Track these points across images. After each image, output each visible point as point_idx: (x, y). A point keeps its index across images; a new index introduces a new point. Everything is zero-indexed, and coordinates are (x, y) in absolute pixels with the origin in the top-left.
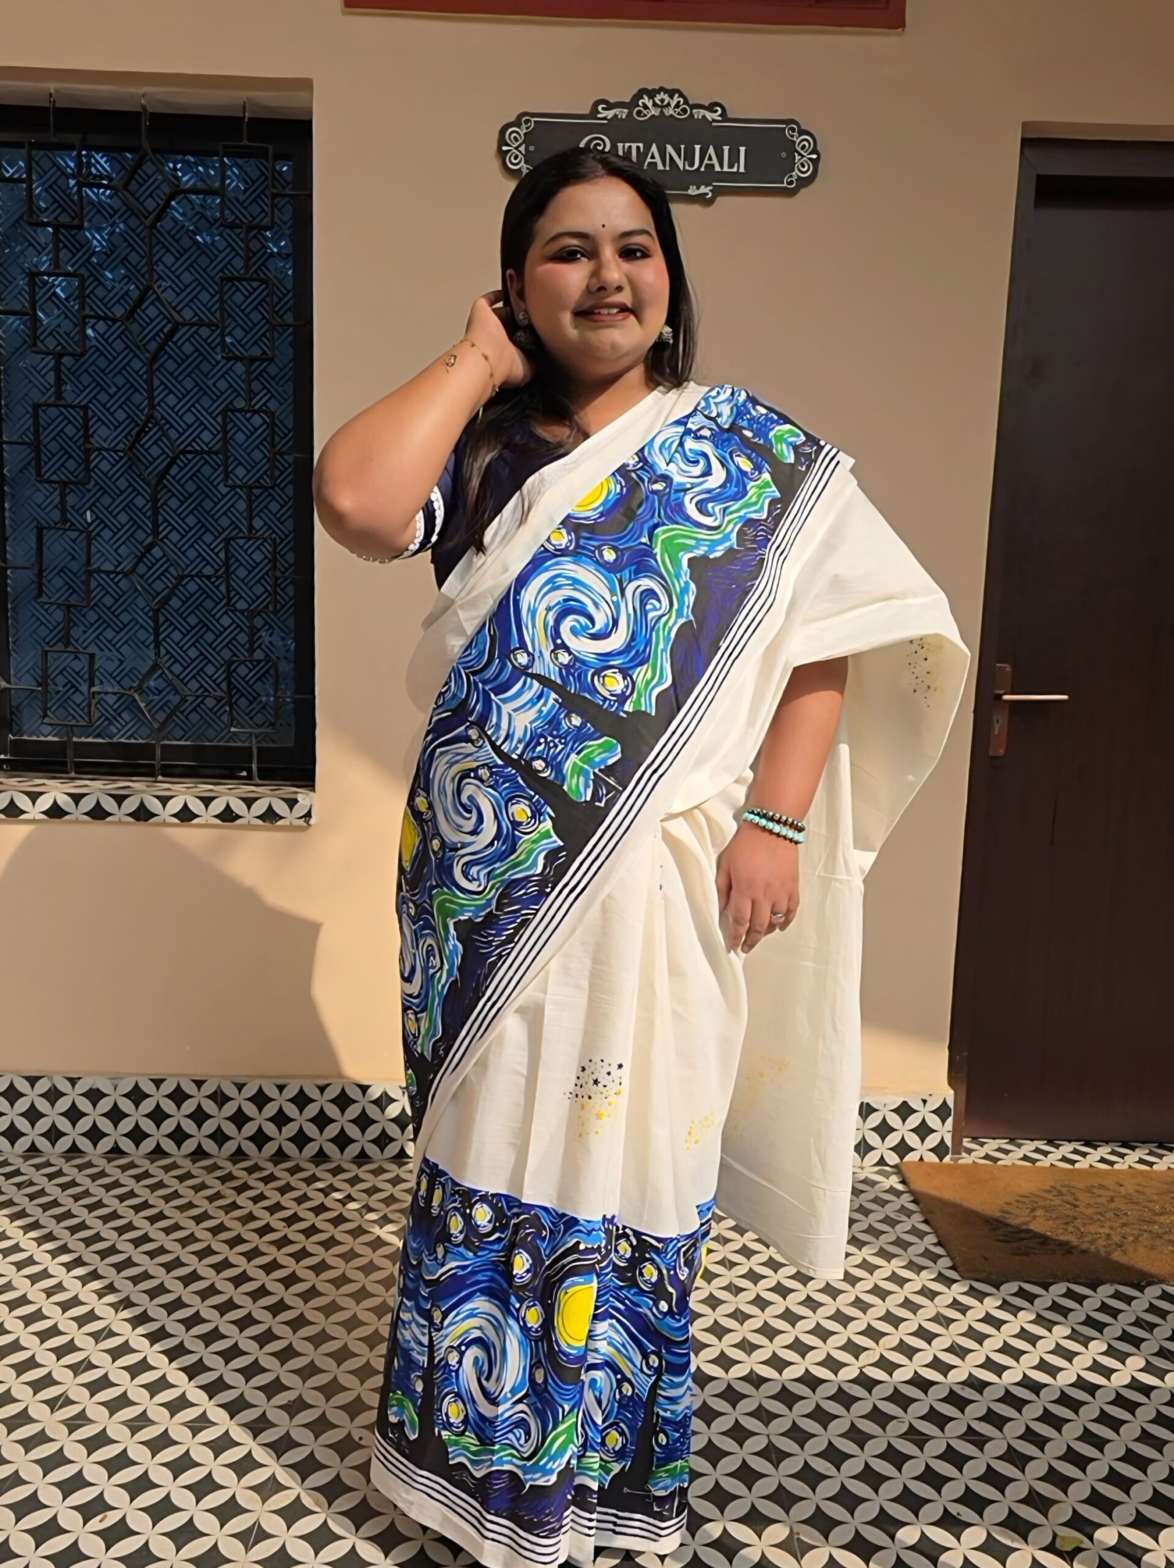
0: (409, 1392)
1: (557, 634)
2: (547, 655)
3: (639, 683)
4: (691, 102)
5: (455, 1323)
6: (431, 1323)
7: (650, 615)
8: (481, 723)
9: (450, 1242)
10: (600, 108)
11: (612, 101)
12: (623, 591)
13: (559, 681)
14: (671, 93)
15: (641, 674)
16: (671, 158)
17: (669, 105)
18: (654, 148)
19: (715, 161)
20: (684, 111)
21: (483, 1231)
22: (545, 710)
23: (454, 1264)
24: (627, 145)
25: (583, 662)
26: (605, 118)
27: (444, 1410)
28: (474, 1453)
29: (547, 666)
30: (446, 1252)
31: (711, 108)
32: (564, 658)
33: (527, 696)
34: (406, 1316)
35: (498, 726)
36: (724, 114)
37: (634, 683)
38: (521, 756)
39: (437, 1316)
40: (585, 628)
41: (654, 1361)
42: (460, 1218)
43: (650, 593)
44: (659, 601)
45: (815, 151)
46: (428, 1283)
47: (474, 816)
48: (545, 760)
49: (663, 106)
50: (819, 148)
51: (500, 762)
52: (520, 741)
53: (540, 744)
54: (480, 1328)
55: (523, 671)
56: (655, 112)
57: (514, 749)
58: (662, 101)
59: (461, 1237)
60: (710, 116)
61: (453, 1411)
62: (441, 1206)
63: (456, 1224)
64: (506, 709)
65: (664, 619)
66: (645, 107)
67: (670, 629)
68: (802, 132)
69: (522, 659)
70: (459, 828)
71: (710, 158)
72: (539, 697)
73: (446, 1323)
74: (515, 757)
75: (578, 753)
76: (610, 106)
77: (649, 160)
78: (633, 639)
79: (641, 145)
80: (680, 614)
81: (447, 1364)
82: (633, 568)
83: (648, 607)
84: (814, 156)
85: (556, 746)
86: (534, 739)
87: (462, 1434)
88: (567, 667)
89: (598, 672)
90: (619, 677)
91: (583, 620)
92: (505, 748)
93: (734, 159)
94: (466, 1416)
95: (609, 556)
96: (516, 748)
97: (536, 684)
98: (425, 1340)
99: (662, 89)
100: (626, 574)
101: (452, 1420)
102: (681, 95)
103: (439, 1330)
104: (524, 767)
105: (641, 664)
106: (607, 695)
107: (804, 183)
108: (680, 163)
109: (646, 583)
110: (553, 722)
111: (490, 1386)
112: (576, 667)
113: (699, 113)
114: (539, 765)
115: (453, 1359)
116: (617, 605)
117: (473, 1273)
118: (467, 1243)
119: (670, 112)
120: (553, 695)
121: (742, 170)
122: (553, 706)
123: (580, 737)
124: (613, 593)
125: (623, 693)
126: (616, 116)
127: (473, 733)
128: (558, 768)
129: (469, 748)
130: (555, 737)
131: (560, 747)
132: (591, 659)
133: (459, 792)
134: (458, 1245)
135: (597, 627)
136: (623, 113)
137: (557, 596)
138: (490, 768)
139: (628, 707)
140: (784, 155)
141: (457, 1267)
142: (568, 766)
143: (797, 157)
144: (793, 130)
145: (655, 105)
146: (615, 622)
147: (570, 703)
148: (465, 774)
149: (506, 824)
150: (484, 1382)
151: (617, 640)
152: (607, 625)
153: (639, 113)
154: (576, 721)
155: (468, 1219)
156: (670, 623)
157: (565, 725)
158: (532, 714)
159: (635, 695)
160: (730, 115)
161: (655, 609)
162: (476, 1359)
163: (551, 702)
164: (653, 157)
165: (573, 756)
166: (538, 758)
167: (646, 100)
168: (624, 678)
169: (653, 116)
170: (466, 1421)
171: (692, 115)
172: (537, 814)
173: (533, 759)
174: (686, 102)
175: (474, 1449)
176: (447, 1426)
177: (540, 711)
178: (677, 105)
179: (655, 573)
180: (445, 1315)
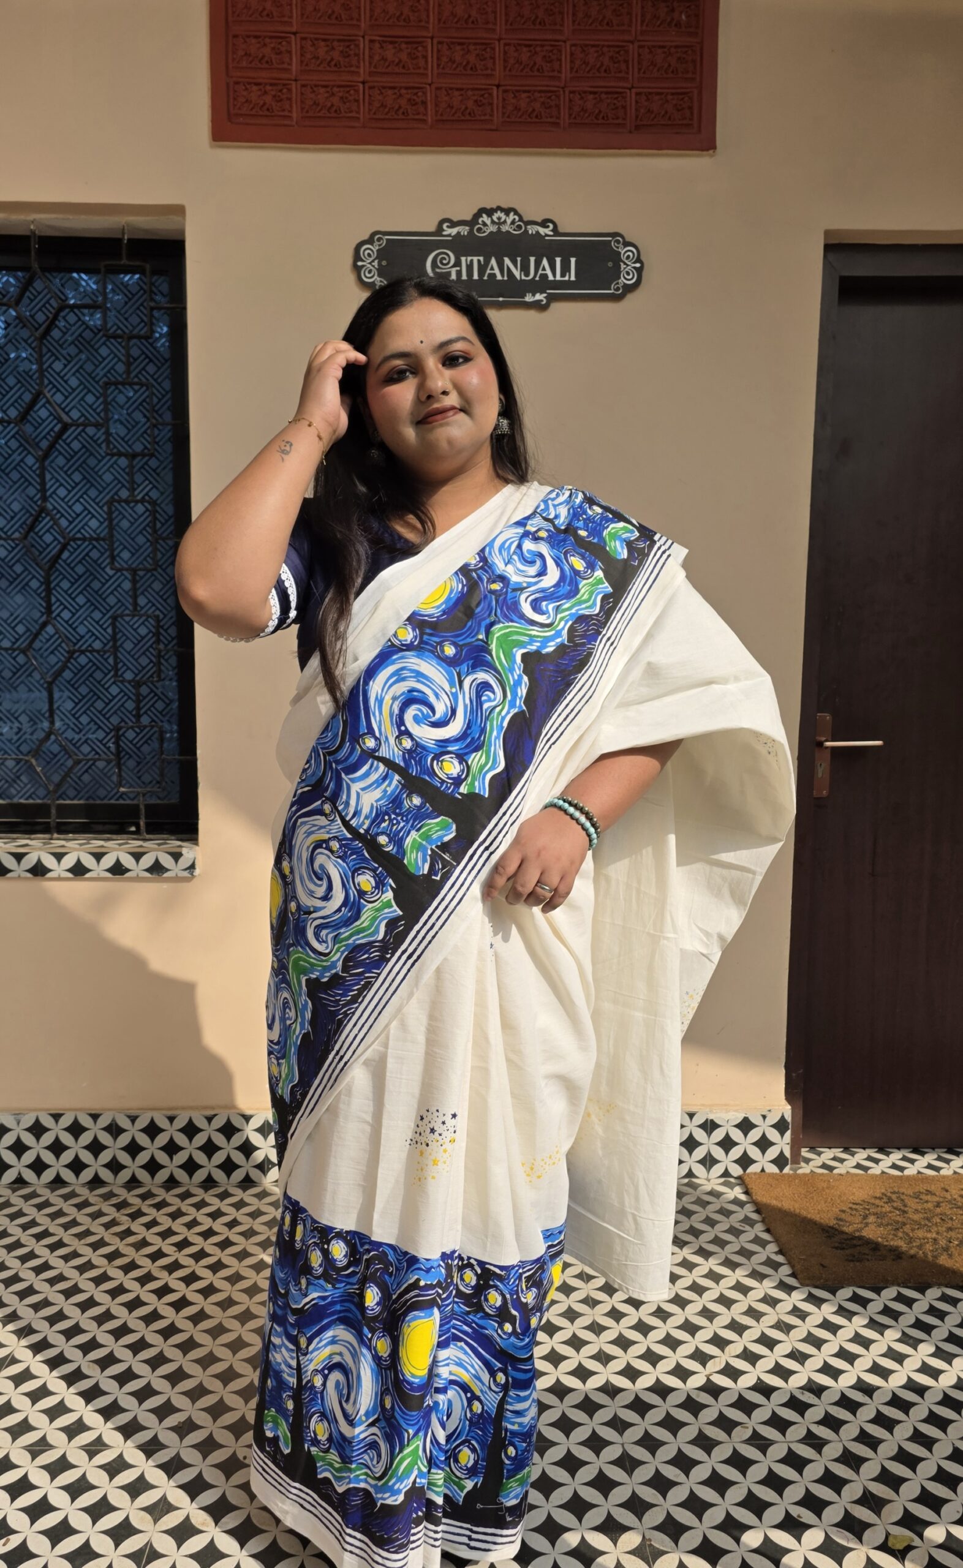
0: (282, 1411)
1: (401, 722)
2: (392, 740)
3: (474, 768)
4: (525, 219)
5: (319, 1349)
6: (299, 1348)
7: (486, 706)
8: (334, 799)
9: (311, 1274)
10: (445, 226)
11: (455, 219)
12: (461, 683)
13: (402, 764)
14: (507, 211)
15: (476, 759)
16: (508, 268)
17: (505, 222)
18: (493, 262)
19: (549, 272)
20: (519, 227)
21: (340, 1264)
22: (389, 790)
23: (315, 1295)
24: (469, 258)
25: (424, 748)
26: (449, 235)
27: (312, 1427)
28: (337, 1470)
29: (392, 750)
30: (309, 1284)
31: (544, 223)
32: (407, 743)
33: (374, 777)
34: (276, 1340)
35: (347, 804)
36: (555, 230)
37: (468, 767)
38: (367, 831)
39: (303, 1342)
40: (426, 717)
41: (501, 1378)
42: (319, 1253)
43: (485, 686)
44: (494, 692)
45: (639, 260)
46: (295, 1312)
47: (325, 883)
48: (388, 836)
49: (500, 223)
50: (643, 258)
51: (349, 836)
52: (366, 817)
53: (384, 821)
54: (340, 1354)
55: (371, 754)
56: (493, 228)
57: (362, 824)
58: (499, 218)
59: (320, 1270)
60: (542, 231)
61: (319, 1428)
62: (302, 1240)
63: (316, 1259)
64: (355, 787)
65: (498, 709)
66: (485, 224)
67: (503, 718)
68: (627, 244)
69: (370, 743)
70: (311, 894)
71: (544, 269)
72: (385, 778)
73: (311, 1348)
74: (362, 831)
75: (418, 830)
76: (453, 224)
77: (488, 271)
78: (469, 727)
79: (481, 258)
80: (512, 705)
81: (313, 1387)
82: (471, 662)
83: (484, 698)
84: (638, 265)
85: (398, 823)
86: (379, 816)
87: (327, 1451)
88: (410, 752)
89: (437, 757)
90: (456, 762)
91: (425, 710)
92: (354, 823)
93: (565, 269)
94: (331, 1435)
95: (450, 651)
96: (363, 823)
97: (382, 767)
98: (294, 1363)
99: (499, 208)
100: (464, 667)
101: (319, 1438)
102: (516, 213)
103: (306, 1354)
104: (370, 842)
105: (477, 750)
106: (443, 777)
107: (629, 289)
108: (517, 273)
109: (482, 676)
110: (396, 802)
111: (349, 1408)
112: (417, 751)
113: (532, 230)
114: (383, 840)
115: (318, 1381)
116: (455, 696)
117: (333, 1303)
118: (325, 1276)
119: (504, 228)
120: (397, 777)
121: (573, 278)
122: (397, 786)
123: (419, 816)
124: (452, 685)
125: (459, 776)
126: (459, 233)
127: (327, 808)
128: (399, 842)
129: (322, 820)
130: (397, 815)
131: (402, 824)
132: (431, 745)
133: (312, 860)
134: (318, 1278)
135: (438, 715)
136: (464, 230)
137: (402, 688)
138: (340, 841)
139: (464, 789)
140: (610, 264)
141: (319, 1297)
142: (408, 841)
143: (623, 266)
144: (618, 242)
145: (493, 222)
146: (454, 712)
147: (412, 784)
148: (319, 845)
149: (353, 893)
150: (344, 1404)
151: (455, 728)
152: (446, 714)
153: (479, 230)
154: (417, 801)
155: (326, 1253)
156: (503, 713)
157: (406, 804)
158: (377, 794)
159: (469, 779)
160: (561, 230)
161: (489, 700)
162: (338, 1383)
163: (395, 782)
164: (492, 269)
165: (413, 834)
166: (382, 833)
167: (485, 218)
168: (460, 763)
169: (491, 232)
170: (330, 1439)
171: (526, 231)
172: (380, 885)
173: (378, 834)
174: (521, 219)
175: (337, 1466)
176: (315, 1442)
177: (385, 791)
178: (513, 222)
179: (490, 667)
180: (310, 1341)
